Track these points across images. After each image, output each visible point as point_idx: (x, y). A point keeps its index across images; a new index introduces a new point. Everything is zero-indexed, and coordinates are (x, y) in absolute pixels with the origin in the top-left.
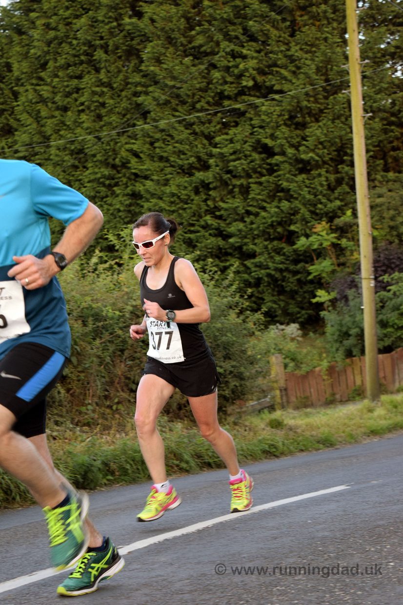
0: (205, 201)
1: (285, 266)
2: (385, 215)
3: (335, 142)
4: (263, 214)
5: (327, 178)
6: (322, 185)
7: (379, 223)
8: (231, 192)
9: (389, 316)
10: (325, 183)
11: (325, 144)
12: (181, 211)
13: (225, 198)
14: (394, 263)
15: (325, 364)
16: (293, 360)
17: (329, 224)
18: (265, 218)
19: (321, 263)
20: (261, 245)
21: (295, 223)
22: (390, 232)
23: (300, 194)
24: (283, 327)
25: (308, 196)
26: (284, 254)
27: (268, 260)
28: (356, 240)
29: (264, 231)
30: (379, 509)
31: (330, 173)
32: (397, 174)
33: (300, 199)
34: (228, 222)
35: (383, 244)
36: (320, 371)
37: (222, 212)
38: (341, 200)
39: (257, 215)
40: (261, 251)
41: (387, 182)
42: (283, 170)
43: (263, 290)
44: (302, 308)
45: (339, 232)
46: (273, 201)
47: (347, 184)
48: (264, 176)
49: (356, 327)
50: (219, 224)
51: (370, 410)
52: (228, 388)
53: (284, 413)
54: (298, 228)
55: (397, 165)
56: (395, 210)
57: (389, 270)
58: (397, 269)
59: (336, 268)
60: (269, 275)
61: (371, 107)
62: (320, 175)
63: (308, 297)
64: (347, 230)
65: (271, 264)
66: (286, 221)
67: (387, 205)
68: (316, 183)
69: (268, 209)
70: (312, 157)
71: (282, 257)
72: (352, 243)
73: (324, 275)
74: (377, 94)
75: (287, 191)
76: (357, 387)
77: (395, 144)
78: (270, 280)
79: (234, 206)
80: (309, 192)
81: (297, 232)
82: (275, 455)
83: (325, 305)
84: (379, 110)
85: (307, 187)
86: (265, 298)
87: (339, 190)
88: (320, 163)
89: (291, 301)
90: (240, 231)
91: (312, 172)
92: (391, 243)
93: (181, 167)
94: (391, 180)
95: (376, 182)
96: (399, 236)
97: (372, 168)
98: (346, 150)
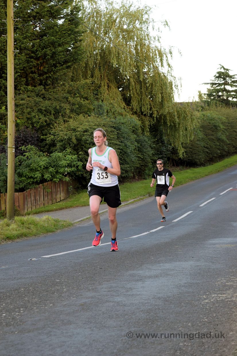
2: (25, 111)
7: (20, 115)
9: (24, 170)
14: (28, 139)
22: (27, 121)
28: (6, 124)
30: (3, 283)
32: (33, 88)
35: (23, 128)
41: (27, 91)
47: (3, 91)
49: (4, 176)
51: (8, 225)
55: (34, 82)
56: (31, 108)
57: (25, 143)
58: (30, 143)
61: (20, 46)
64: (2, 118)
67: (26, 105)
72: (4, 126)
74: (24, 39)
76: (2, 211)
77: (33, 69)
84: (25, 48)
92: (27, 128)
94: (30, 91)
95: (20, 91)
96: (32, 124)
97: (19, 82)
98: (3, 70)
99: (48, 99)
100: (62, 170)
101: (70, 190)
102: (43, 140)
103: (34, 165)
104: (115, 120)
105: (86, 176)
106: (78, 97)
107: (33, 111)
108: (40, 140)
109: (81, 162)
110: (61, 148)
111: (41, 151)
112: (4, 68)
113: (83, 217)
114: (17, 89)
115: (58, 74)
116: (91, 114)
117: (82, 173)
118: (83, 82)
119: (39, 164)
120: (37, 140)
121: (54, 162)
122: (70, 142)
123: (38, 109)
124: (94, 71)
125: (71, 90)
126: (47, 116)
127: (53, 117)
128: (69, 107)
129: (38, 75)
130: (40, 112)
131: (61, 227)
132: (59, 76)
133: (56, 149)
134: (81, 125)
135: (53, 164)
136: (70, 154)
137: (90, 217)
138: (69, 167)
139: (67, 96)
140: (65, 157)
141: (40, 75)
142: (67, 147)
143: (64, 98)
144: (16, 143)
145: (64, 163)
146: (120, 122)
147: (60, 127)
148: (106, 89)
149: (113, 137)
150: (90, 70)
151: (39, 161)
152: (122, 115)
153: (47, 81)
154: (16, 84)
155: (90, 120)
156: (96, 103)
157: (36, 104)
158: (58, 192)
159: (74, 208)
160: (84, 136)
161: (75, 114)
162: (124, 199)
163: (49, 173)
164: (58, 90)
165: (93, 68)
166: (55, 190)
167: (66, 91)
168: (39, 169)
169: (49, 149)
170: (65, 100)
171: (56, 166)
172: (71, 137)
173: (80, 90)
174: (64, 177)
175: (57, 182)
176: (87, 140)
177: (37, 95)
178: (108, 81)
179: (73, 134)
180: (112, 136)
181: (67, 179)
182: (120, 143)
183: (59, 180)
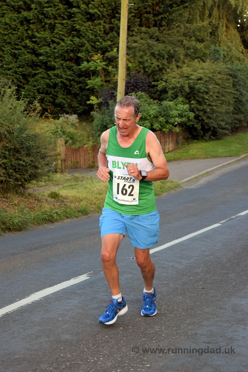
0: (27, 30)
1: (73, 78)
2: (137, 54)
3: (112, 4)
4: (62, 44)
5: (104, 26)
6: (100, 31)
7: (132, 59)
8: (43, 27)
10: (102, 29)
11: (105, 5)
12: (10, 35)
13: (39, 30)
14: (139, 85)
15: (91, 143)
16: (71, 138)
17: (102, 56)
18: (63, 47)
19: (94, 79)
20: (59, 63)
21: (82, 52)
22: (139, 65)
23: (87, 35)
24: (68, 116)
25: (91, 37)
26: (73, 70)
27: (62, 73)
28: (116, 67)
29: (61, 55)
31: (107, 23)
32: (147, 29)
33: (86, 37)
34: (39, 45)
35: (134, 72)
36: (87, 148)
37: (37, 39)
38: (111, 41)
39: (58, 44)
40: (58, 67)
41: (141, 33)
42: (78, 17)
43: (58, 91)
44: (81, 104)
45: (108, 61)
46: (69, 36)
47: (116, 32)
48: (65, 19)
50: (34, 46)
52: (27, 173)
53: (62, 176)
54: (83, 55)
55: (148, 23)
56: (144, 52)
57: (136, 89)
58: (140, 89)
59: (104, 84)
60: (62, 82)
62: (100, 24)
63: (85, 98)
64: (114, 60)
65: (64, 76)
66: (76, 50)
67: (139, 48)
68: (97, 29)
69: (66, 41)
70: (96, 12)
71: (71, 72)
72: (115, 69)
73: (96, 87)
75: (78, 31)
77: (148, 9)
78: (62, 85)
79: (45, 36)
80: (92, 34)
81: (82, 58)
82: (51, 221)
83: (95, 107)
85: (91, 30)
86: (59, 96)
87: (111, 34)
88: (101, 16)
89: (74, 99)
90: (47, 52)
91: (95, 22)
92: (139, 72)
93: (13, 7)
94: (143, 32)
95: (134, 32)
96: (144, 68)
97: (132, 23)
98: (117, 10)
99: (162, 41)
100: (172, 121)
101: (179, 141)
102: (154, 86)
103: (144, 114)
104: (232, 66)
105: (197, 127)
106: (193, 40)
107: (146, 54)
108: (151, 85)
109: (193, 113)
110: (172, 96)
111: (152, 98)
112: (118, 7)
113: (191, 176)
114: (131, 29)
115: (174, 15)
116: (206, 59)
117: (193, 123)
118: (200, 24)
119: (149, 113)
120: (149, 86)
121: (165, 111)
122: (183, 91)
123: (151, 53)
124: (213, 10)
125: (186, 32)
126: (160, 61)
127: (166, 62)
128: (183, 52)
129: (153, 15)
130: (153, 56)
131: (168, 190)
132: (174, 17)
133: (167, 96)
134: (195, 71)
135: (163, 113)
136: (182, 103)
137: (198, 176)
138: (179, 117)
139: (182, 40)
140: (176, 106)
141: (155, 15)
142: (178, 95)
143: (180, 41)
144: (126, 88)
145: (175, 113)
146: (236, 69)
147: (173, 74)
148: (224, 30)
149: (229, 84)
150: (208, 9)
151: (149, 109)
152: (239, 59)
153: (161, 22)
154: (130, 25)
155: (205, 67)
156: (213, 47)
157: (150, 47)
158: (167, 142)
159: (182, 160)
160: (197, 84)
161: (189, 59)
162: (236, 154)
163: (158, 122)
164: (173, 32)
165: (212, 6)
166: (164, 141)
167: (181, 34)
168: (148, 118)
169: (160, 95)
170: (180, 43)
171: (167, 116)
172: (183, 85)
173: (196, 33)
174: (174, 127)
175: (167, 132)
176: (201, 89)
177: (151, 37)
178: (227, 21)
179: (186, 82)
180: (227, 85)
181: (177, 129)
182: (235, 92)
183: (168, 130)
